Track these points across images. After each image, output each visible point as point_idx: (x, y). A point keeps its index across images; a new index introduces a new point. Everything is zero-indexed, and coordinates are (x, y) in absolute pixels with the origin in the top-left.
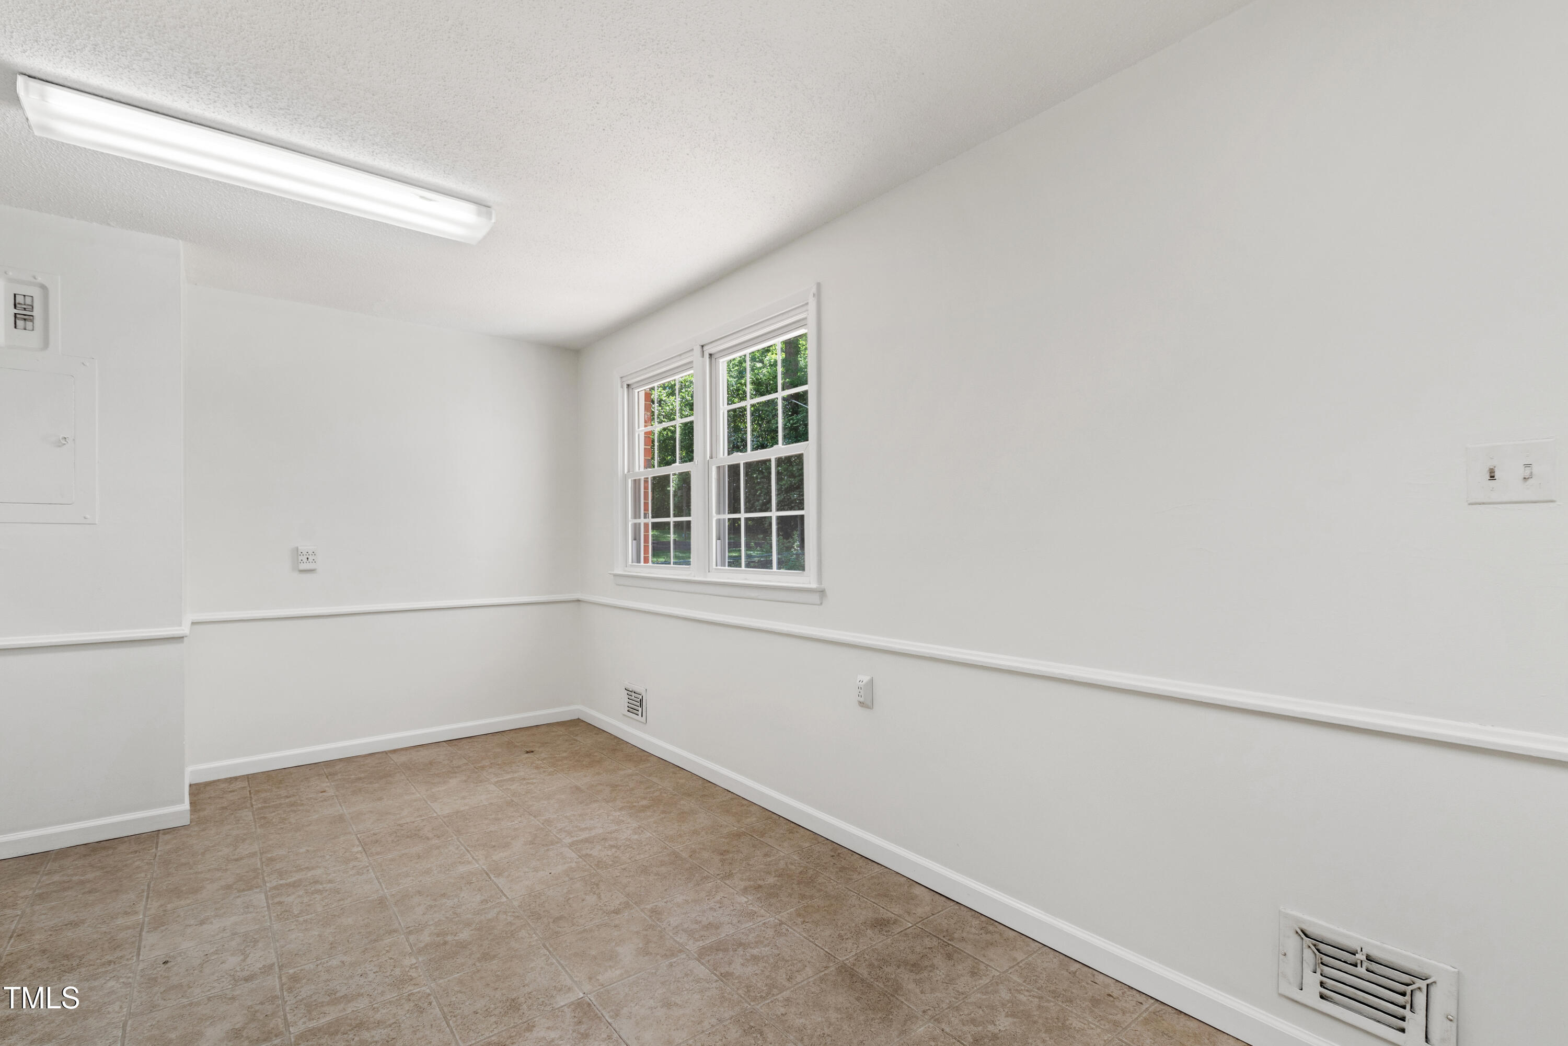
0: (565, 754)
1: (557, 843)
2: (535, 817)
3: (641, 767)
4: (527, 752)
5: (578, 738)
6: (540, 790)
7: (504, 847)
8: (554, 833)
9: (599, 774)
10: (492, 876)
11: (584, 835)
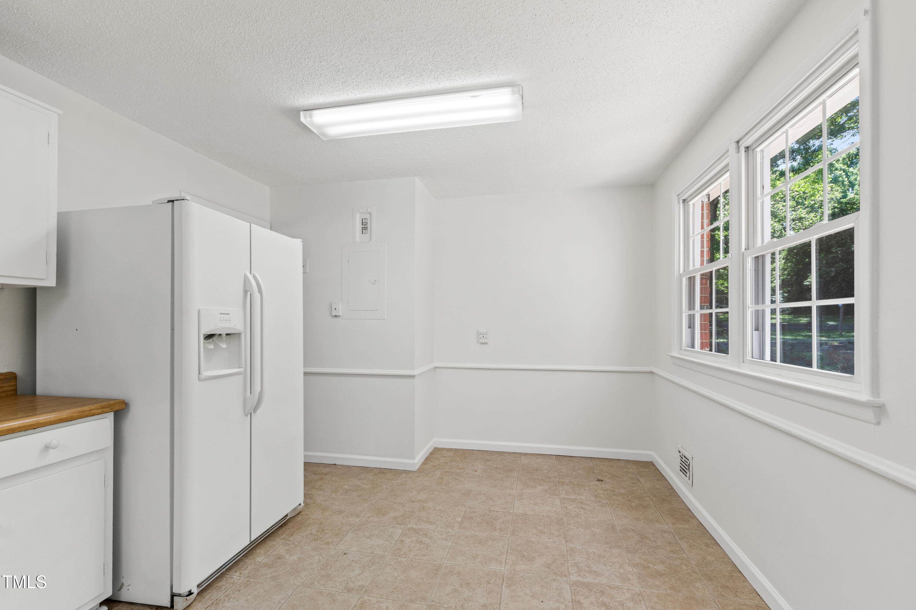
0: (623, 491)
1: (565, 576)
2: (566, 541)
3: (678, 526)
4: (598, 480)
5: (642, 480)
6: (585, 518)
7: (529, 560)
8: (569, 565)
9: (638, 519)
10: (505, 584)
11: (590, 579)
